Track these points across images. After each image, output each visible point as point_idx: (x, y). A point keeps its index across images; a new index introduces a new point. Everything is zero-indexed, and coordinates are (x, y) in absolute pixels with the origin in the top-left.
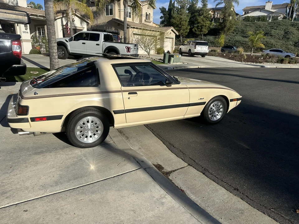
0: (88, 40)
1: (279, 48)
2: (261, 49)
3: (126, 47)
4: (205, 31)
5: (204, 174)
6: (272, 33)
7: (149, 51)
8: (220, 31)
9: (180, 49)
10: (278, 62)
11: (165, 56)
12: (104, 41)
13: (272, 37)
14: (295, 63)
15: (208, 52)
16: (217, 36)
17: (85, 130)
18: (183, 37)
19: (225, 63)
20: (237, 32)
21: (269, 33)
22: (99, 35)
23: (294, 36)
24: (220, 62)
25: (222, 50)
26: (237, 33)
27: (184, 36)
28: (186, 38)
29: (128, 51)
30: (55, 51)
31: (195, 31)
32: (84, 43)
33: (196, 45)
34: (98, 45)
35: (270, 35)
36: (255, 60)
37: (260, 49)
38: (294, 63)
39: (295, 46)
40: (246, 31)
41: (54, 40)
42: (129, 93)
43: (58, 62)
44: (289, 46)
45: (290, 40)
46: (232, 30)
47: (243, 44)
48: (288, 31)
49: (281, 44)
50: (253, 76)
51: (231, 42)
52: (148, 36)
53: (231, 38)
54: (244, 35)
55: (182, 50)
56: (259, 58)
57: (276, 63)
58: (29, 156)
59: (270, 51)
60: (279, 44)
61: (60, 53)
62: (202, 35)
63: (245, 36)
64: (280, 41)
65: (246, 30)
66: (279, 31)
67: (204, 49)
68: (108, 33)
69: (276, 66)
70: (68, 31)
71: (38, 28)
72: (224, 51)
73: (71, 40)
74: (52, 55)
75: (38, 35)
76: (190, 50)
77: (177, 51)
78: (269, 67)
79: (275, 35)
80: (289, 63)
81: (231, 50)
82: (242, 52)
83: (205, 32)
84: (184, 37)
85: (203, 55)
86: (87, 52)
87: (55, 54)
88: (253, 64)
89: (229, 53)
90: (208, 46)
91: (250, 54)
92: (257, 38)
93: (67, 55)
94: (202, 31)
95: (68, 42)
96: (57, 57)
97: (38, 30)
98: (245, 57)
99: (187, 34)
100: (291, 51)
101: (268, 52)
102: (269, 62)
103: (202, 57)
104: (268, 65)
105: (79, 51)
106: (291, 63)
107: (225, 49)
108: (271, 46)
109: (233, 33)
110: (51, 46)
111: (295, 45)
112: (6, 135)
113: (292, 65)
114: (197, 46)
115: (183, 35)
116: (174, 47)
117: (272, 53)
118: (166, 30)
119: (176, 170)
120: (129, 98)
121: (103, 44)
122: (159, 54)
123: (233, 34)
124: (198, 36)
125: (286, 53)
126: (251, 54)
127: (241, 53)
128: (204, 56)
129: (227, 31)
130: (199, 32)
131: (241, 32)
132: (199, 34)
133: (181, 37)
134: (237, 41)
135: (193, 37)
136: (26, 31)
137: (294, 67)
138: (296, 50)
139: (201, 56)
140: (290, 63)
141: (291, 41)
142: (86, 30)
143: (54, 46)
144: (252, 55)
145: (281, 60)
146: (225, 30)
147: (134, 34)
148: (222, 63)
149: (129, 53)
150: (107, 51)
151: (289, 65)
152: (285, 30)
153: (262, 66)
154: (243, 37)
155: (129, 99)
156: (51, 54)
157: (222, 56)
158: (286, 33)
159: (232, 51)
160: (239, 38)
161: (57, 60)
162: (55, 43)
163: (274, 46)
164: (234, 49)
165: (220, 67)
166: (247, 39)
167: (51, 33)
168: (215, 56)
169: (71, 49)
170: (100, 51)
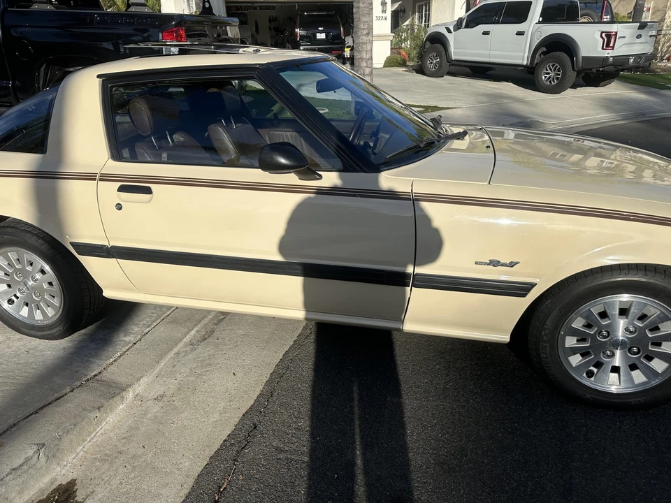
0: (498, 23)
3: (602, 33)
12: (539, 22)
17: (16, 282)
22: (529, 4)
29: (608, 45)
32: (486, 33)
34: (520, 33)
61: (431, 63)
71: (419, 6)
73: (458, 27)
75: (417, 22)
86: (491, 56)
93: (446, 66)
95: (451, 32)
97: (419, 12)
105: (471, 55)
120: (119, 207)
121: (535, 30)
136: (384, 15)
149: (609, 53)
150: (544, 48)
169: (456, 50)
170: (524, 52)
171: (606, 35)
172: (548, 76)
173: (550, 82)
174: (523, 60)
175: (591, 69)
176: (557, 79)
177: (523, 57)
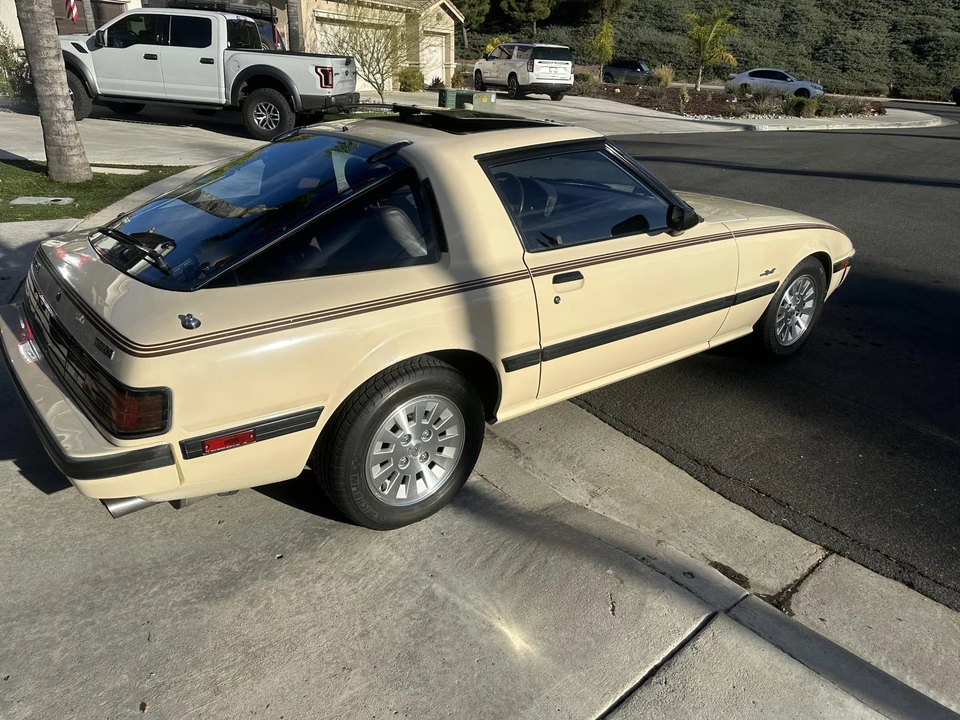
0: (167, 44)
1: (768, 66)
2: (720, 72)
3: (316, 68)
4: (542, 9)
5: (910, 585)
6: (747, 16)
7: (380, 81)
8: (590, 11)
9: (478, 71)
10: (786, 112)
11: (445, 97)
12: (229, 49)
13: (746, 31)
14: (836, 113)
15: (571, 82)
16: (581, 28)
17: (401, 453)
18: (471, 31)
19: (635, 120)
20: (641, 14)
21: (738, 18)
22: (207, 23)
23: (809, 24)
24: (616, 118)
25: (608, 76)
26: (642, 18)
27: (474, 26)
28: (480, 32)
29: (327, 83)
30: (59, 89)
31: (511, 8)
32: (149, 57)
33: (532, 59)
34: (206, 61)
35: (741, 24)
36: (715, 106)
37: (714, 69)
38: (832, 112)
39: (814, 58)
40: (670, 10)
41: (52, 44)
42: (556, 280)
43: (77, 136)
44: (798, 60)
45: (798, 39)
46: (629, 6)
47: (664, 53)
48: (793, 12)
49: (776, 51)
50: (754, 163)
51: (624, 46)
52: (372, 26)
53: (624, 34)
54: (665, 25)
55: (484, 75)
56: (724, 100)
57: (781, 114)
58: (185, 614)
59: (752, 75)
60: (769, 53)
62: (532, 24)
63: (668, 26)
64: (769, 42)
65: (667, 6)
66: (767, 10)
67: (558, 72)
68: (242, 18)
69: (788, 125)
70: (71, 10)
72: (612, 77)
73: (96, 44)
74: (52, 108)
76: (513, 75)
77: (463, 80)
78: (767, 128)
79: (755, 22)
80: (819, 113)
81: (633, 74)
82: (670, 79)
83: (543, 12)
84: (476, 30)
85: (556, 92)
86: (165, 90)
87: (61, 105)
88: (715, 119)
89: (628, 84)
90: (570, 62)
91: (694, 85)
92: (712, 34)
93: (87, 102)
94: (532, 11)
95: (85, 52)
96: (70, 115)
98: (687, 96)
99: (483, 19)
100: (803, 74)
101: (744, 78)
102: (762, 114)
103: (553, 99)
104: (765, 124)
105: (132, 87)
106: (825, 115)
107: (614, 72)
108: (746, 59)
109: (631, 17)
110: (41, 71)
111: (813, 55)
112: (14, 508)
113: (825, 119)
114: (536, 61)
115: (472, 23)
116: (454, 65)
117: (758, 81)
118: (425, 6)
119: (799, 583)
120: (557, 300)
121: (227, 58)
122: (409, 91)
123: (629, 21)
124: (519, 27)
125: (796, 82)
126: (697, 86)
127: (666, 84)
128: (560, 97)
129: (612, 12)
130: (524, 15)
131: (655, 14)
132: (524, 21)
133: (465, 31)
134: (644, 45)
135: (504, 31)
137: (836, 127)
138: (818, 71)
139: (549, 97)
140: (820, 115)
141: (804, 41)
142: (140, 6)
143: (54, 71)
144: (699, 90)
145: (796, 106)
146: (606, 6)
147: (320, 20)
148: (624, 120)
149: (328, 92)
150: (245, 84)
151: (817, 119)
152: (783, 7)
153: (748, 128)
154: (662, 29)
155: (556, 302)
156: (47, 104)
157: (610, 95)
158: (787, 16)
159: (638, 78)
160: (648, 33)
161: (72, 127)
162: (58, 56)
163: (756, 59)
164: (642, 70)
165: (622, 133)
166: (673, 38)
167: (37, 15)
168: (589, 96)
169: (101, 79)
170: (219, 87)
171: (322, 71)
172: (262, 119)
173: (267, 126)
174: (220, 97)
175: (309, 111)
176: (276, 122)
177: (220, 93)
